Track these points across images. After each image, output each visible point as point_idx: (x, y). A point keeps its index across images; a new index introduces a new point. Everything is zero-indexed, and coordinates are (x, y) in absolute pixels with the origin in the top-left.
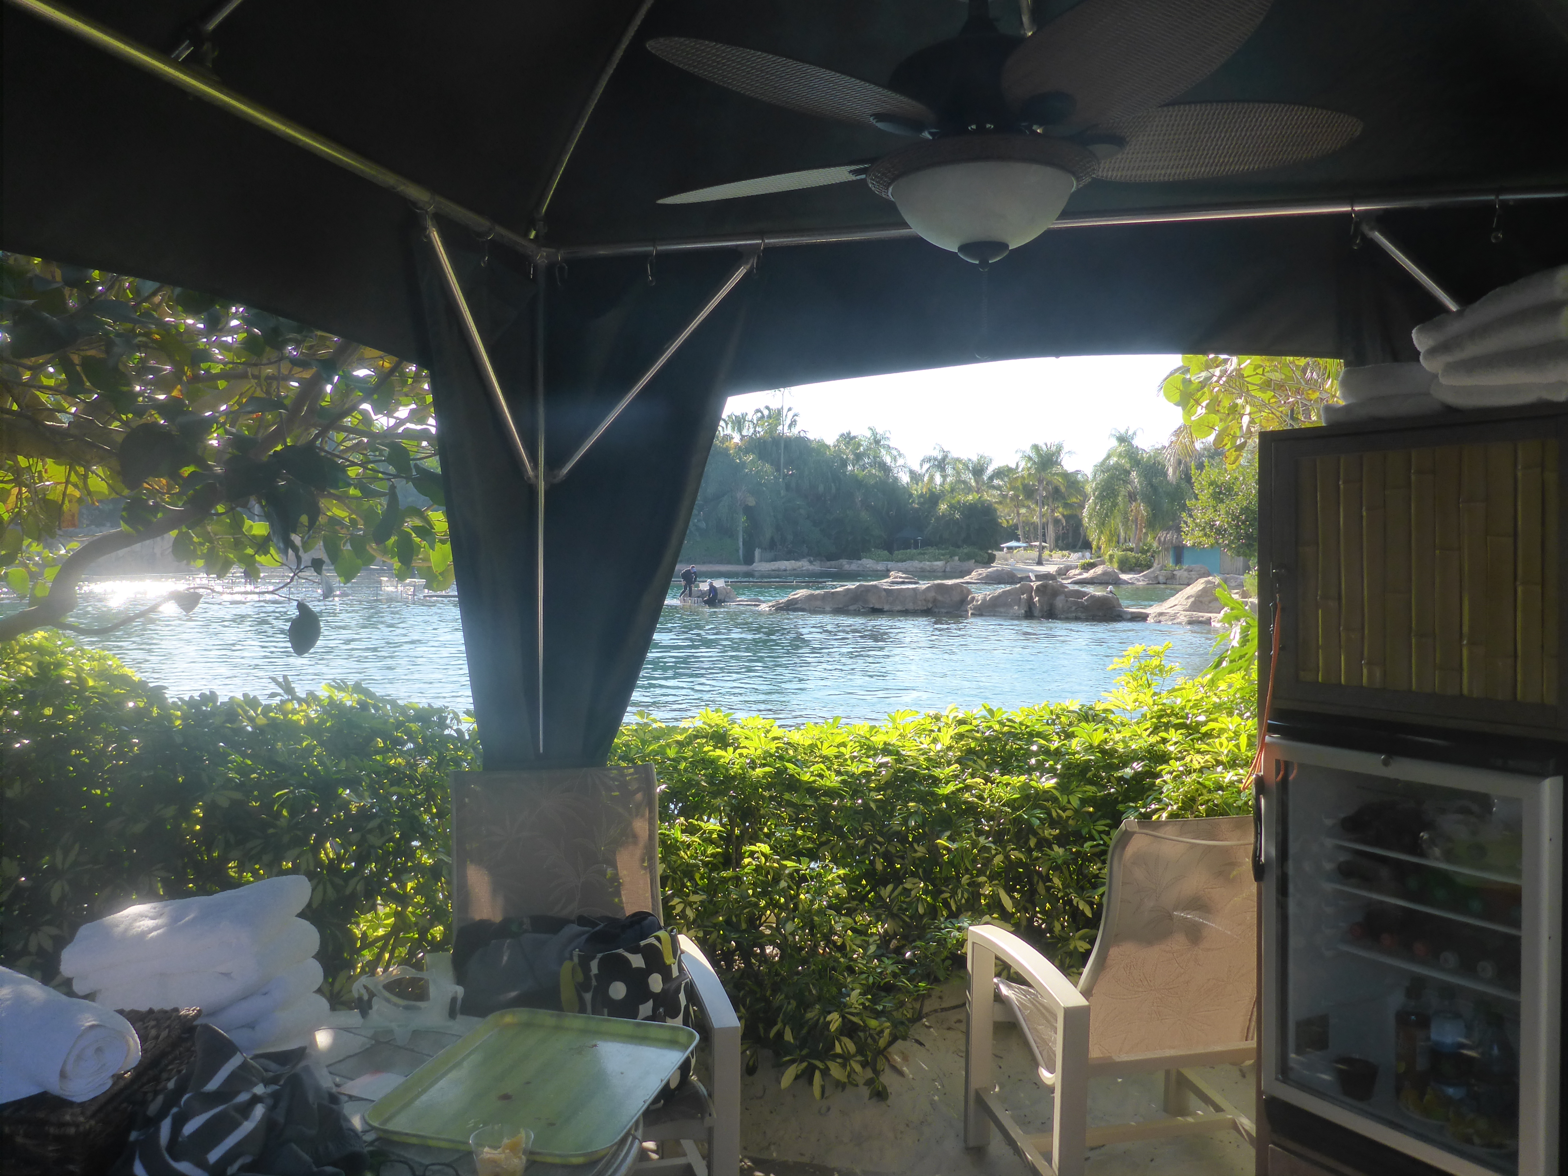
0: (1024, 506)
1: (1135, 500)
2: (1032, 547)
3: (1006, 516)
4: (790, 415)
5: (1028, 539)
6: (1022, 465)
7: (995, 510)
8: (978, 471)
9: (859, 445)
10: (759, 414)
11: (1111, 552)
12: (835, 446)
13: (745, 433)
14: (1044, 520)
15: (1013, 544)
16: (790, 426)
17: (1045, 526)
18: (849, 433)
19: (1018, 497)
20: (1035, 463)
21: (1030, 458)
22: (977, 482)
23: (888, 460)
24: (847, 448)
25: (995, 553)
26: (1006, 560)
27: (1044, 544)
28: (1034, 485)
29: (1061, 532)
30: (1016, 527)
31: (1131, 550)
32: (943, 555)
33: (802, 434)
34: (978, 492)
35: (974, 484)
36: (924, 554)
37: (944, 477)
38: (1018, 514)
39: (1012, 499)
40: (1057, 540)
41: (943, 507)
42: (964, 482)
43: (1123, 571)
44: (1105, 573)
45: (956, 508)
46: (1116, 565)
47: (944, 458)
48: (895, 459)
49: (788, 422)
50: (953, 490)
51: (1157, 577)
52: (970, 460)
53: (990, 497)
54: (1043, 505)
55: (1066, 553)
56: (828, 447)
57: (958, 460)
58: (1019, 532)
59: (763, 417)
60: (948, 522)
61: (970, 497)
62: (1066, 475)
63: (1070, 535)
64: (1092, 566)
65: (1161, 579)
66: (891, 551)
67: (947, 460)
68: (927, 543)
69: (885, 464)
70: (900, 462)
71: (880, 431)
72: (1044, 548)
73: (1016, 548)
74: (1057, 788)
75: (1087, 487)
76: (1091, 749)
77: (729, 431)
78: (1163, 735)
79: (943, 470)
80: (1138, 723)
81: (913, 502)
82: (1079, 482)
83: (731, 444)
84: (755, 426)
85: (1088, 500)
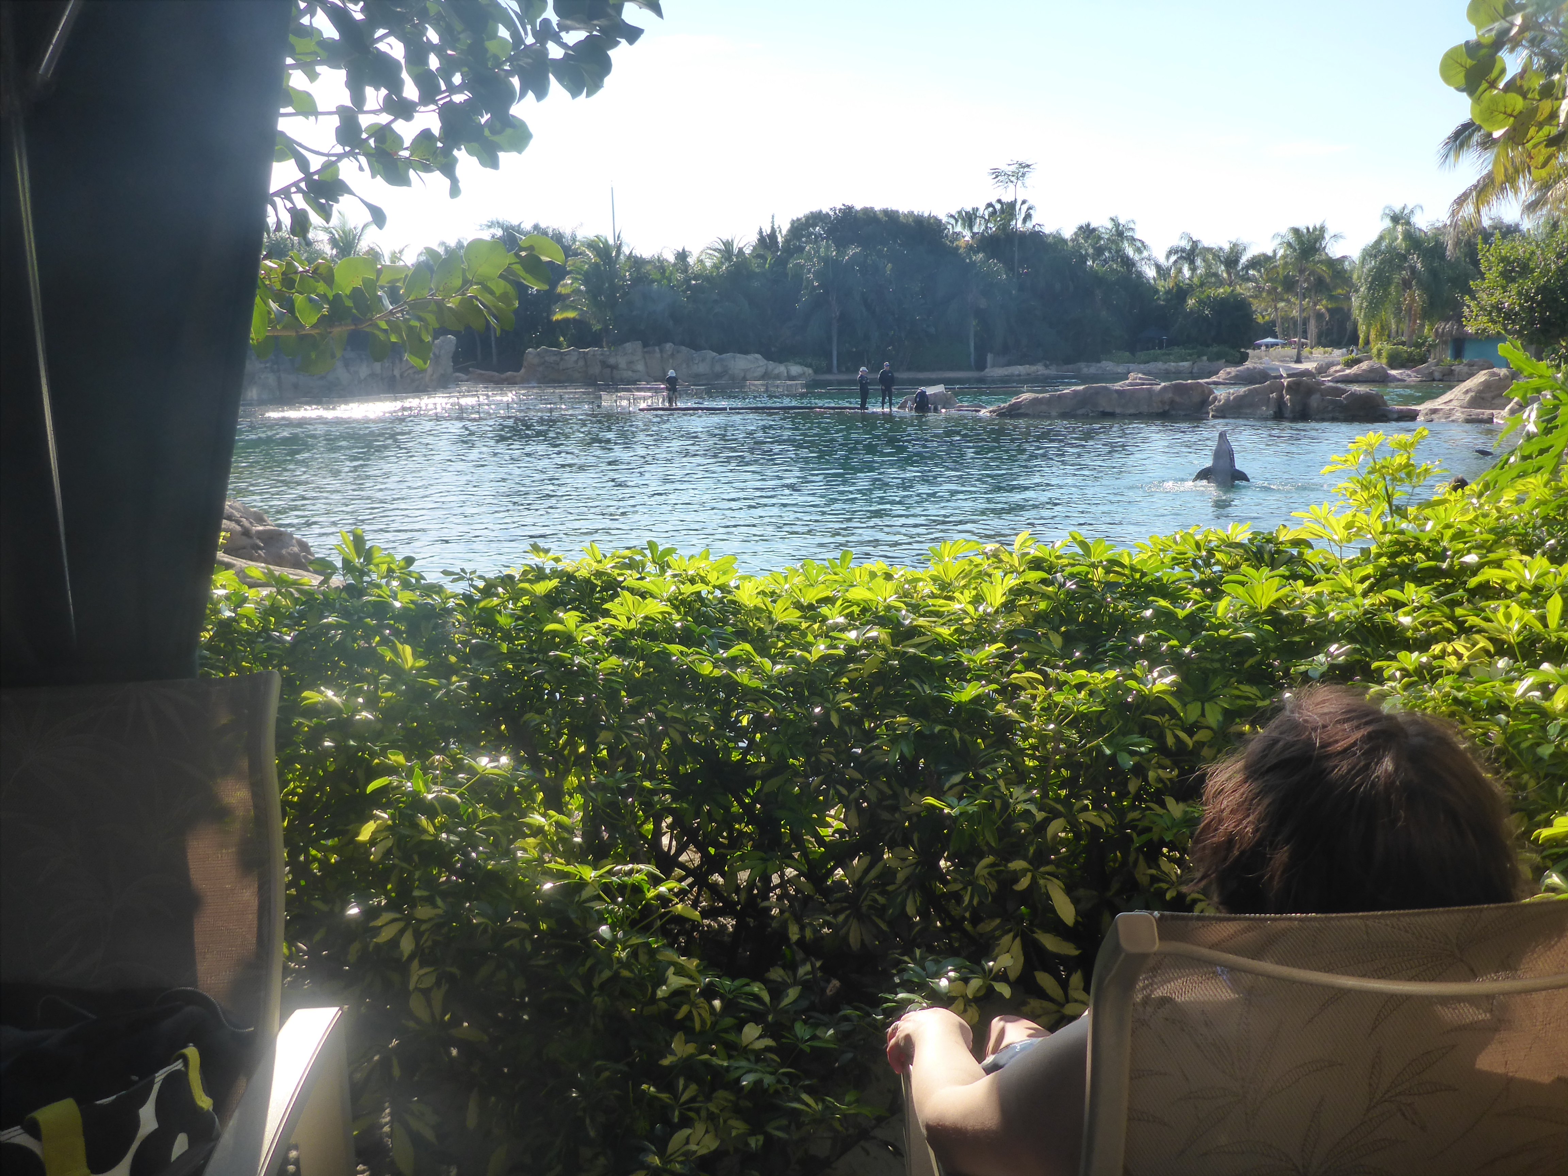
0: (1282, 300)
1: (1410, 288)
2: (1290, 344)
3: (1262, 312)
4: (1025, 208)
5: (1286, 334)
6: (1281, 253)
7: (1250, 304)
8: (1231, 261)
9: (1100, 238)
10: (991, 209)
11: (1378, 346)
12: (1072, 240)
13: (976, 230)
14: (1305, 314)
15: (1269, 340)
16: (1025, 221)
17: (1305, 322)
18: (1088, 225)
19: (1276, 288)
20: (1295, 250)
21: (1289, 244)
22: (1229, 274)
23: (1130, 252)
24: (1086, 242)
25: (1249, 351)
26: (1260, 358)
27: (1303, 340)
28: (1294, 276)
29: (1324, 328)
30: (1273, 323)
31: (1403, 343)
32: (1190, 355)
33: (1037, 229)
34: (1230, 285)
35: (1225, 275)
36: (1169, 354)
37: (1193, 269)
38: (1276, 309)
39: (1269, 292)
40: (1319, 336)
41: (1191, 302)
42: (1216, 275)
43: (1393, 368)
44: (1371, 370)
45: (1205, 303)
46: (1384, 361)
47: (1194, 249)
48: (1139, 251)
49: (1023, 215)
50: (1202, 284)
51: (1432, 373)
52: (1222, 249)
53: (1244, 290)
54: (1305, 298)
55: (1329, 349)
56: (1064, 241)
57: (1209, 250)
58: (1277, 329)
59: (995, 212)
60: (1196, 318)
61: (1221, 291)
62: (1332, 263)
63: (1335, 329)
64: (1357, 361)
65: (1437, 375)
66: (1133, 352)
67: (1197, 251)
68: (1173, 342)
69: (1128, 257)
70: (1145, 254)
71: (1122, 221)
72: (1303, 344)
73: (1273, 345)
74: (1178, 692)
75: (1355, 276)
76: (1253, 616)
77: (959, 228)
78: (1394, 593)
79: (1192, 262)
80: (1351, 566)
81: (1159, 298)
82: (1346, 271)
83: (962, 243)
84: (987, 221)
85: (1357, 291)
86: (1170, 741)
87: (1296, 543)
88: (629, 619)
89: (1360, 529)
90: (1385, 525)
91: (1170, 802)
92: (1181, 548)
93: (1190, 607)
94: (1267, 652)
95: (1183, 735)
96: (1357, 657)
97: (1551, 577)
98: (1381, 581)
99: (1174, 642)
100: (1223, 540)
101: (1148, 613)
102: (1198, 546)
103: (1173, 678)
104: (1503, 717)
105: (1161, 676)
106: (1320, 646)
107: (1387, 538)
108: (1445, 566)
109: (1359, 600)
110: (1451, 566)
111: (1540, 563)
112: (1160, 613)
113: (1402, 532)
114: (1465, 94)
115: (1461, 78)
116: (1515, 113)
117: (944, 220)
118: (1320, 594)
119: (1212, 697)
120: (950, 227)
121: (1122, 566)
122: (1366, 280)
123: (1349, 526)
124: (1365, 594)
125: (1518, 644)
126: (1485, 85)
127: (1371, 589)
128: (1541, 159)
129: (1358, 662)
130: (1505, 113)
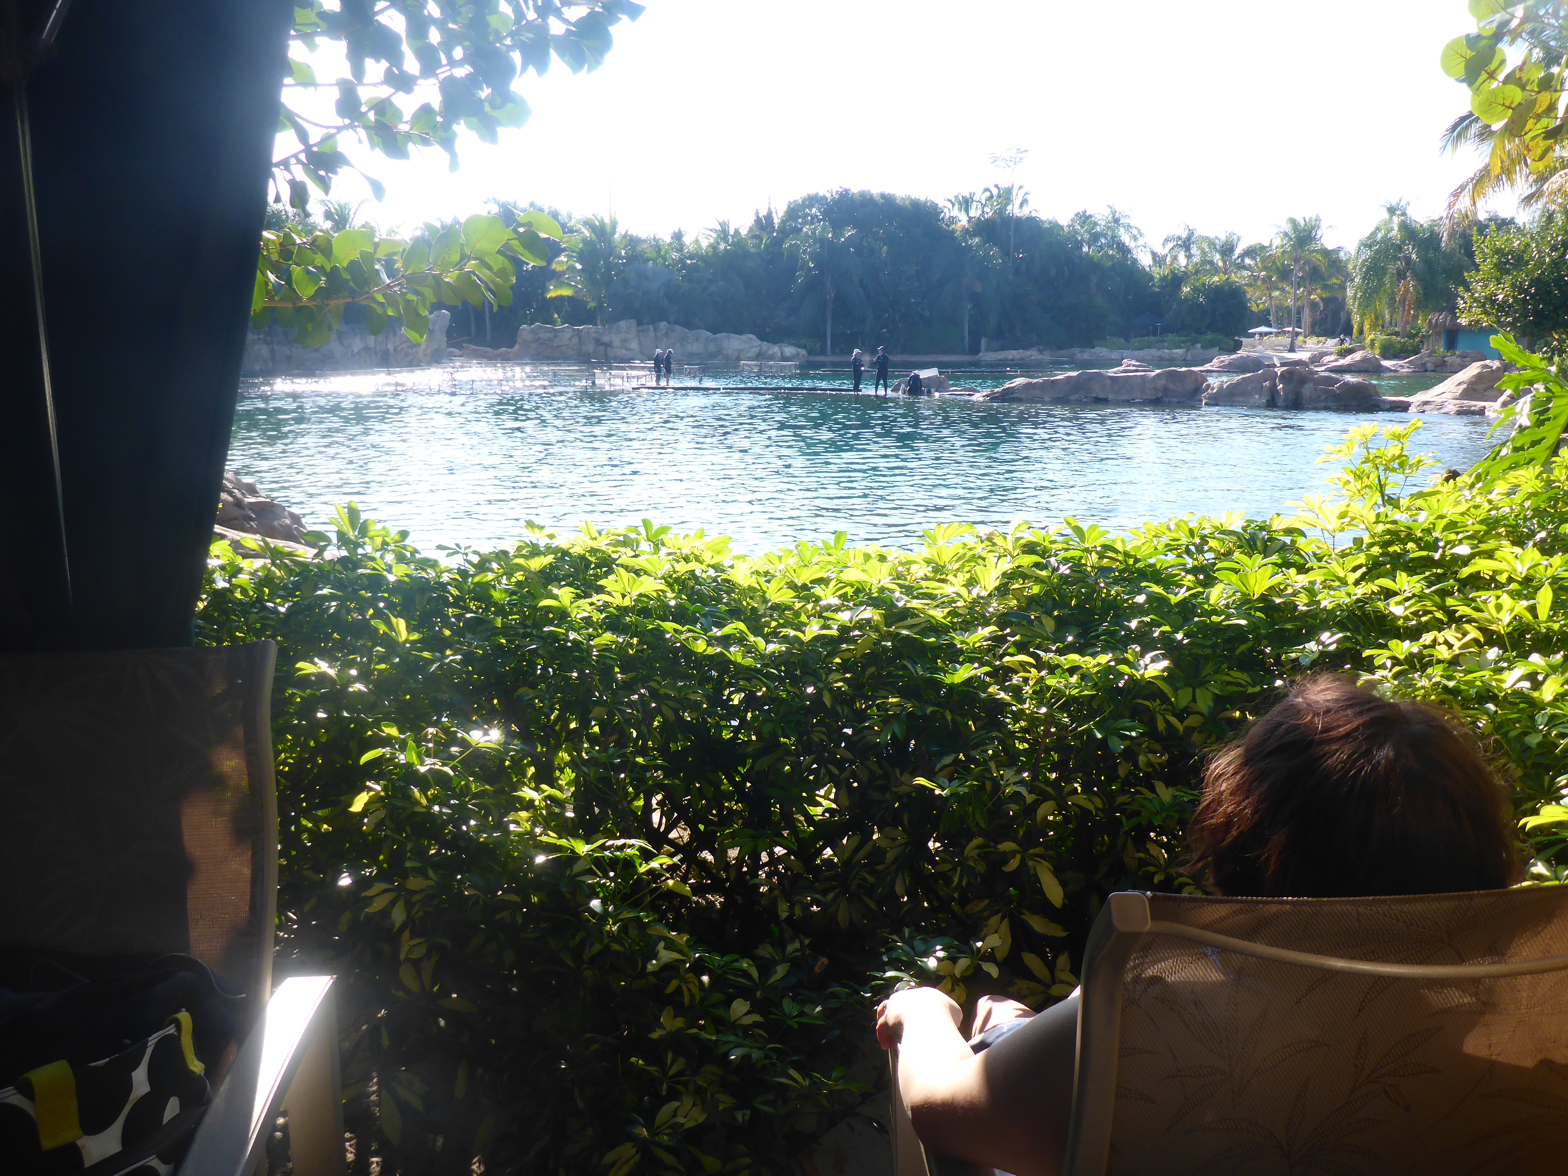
0: (1277, 289)
1: (1405, 279)
2: (1285, 333)
3: (1257, 300)
4: (1021, 193)
5: (1280, 323)
6: (1277, 242)
7: (1244, 292)
8: (1227, 250)
9: (1096, 224)
10: (988, 194)
11: (1372, 336)
12: (1069, 226)
13: (972, 213)
14: (1299, 303)
15: (1263, 329)
16: (1021, 206)
17: (1299, 311)
18: (1085, 212)
19: (1271, 277)
20: (1291, 239)
21: (1286, 234)
22: (1224, 262)
23: (1126, 238)
24: (1082, 227)
25: (1243, 339)
26: (1254, 347)
27: (1297, 330)
28: (1289, 265)
29: (1318, 318)
30: (1267, 312)
31: (1397, 334)
32: (1184, 342)
33: (1034, 214)
34: (1225, 273)
35: (1221, 264)
36: (1163, 341)
37: (1189, 257)
38: (1271, 297)
39: (1264, 280)
40: (1313, 325)
41: (1186, 289)
42: (1211, 263)
43: (1386, 359)
44: (1364, 360)
45: (1200, 291)
46: (1377, 351)
47: (1189, 238)
48: (1135, 238)
49: (1018, 201)
50: (1197, 272)
51: (1424, 364)
52: (1217, 238)
53: (1240, 278)
54: (1299, 287)
55: (1322, 339)
56: (1062, 227)
57: (1205, 238)
58: (1271, 318)
59: (992, 196)
60: (1191, 305)
61: (1216, 279)
62: (1326, 253)
63: (1329, 319)
64: (1350, 351)
65: (1429, 366)
66: (1127, 339)
67: (1193, 239)
68: (1167, 329)
69: (1124, 244)
70: (1141, 241)
71: (1119, 209)
72: (1297, 334)
73: (1266, 334)
74: (1170, 677)
75: (1350, 267)
76: (1245, 603)
77: (955, 212)
78: (1386, 582)
79: (1188, 249)
80: (1343, 555)
81: (1153, 285)
82: (1341, 261)
83: (958, 227)
84: (984, 206)
85: (1352, 280)
86: (1161, 725)
87: (1289, 531)
88: (624, 596)
89: (1353, 519)
90: (1378, 515)
91: (1160, 786)
92: (1175, 535)
93: (1183, 594)
94: (1258, 639)
95: (1173, 720)
96: (1349, 645)
97: (1542, 568)
98: (1373, 570)
99: (1167, 628)
100: (1217, 528)
101: (1141, 599)
102: (1191, 532)
103: (1165, 663)
104: (1491, 707)
105: (1153, 661)
106: (1312, 633)
107: (1380, 528)
108: (1437, 556)
109: (1351, 589)
110: (1443, 555)
111: (1532, 555)
112: (1153, 598)
113: (1395, 522)
114: (1464, 85)
115: (1461, 70)
116: (1513, 106)
117: (941, 203)
118: (1313, 583)
119: (1204, 683)
120: (946, 210)
121: (1116, 551)
122: (1360, 270)
123: (1343, 516)
124: (1357, 583)
125: (1508, 634)
126: (1484, 76)
127: (1362, 578)
128: (1539, 152)
129: (1349, 650)
130: (1503, 105)
